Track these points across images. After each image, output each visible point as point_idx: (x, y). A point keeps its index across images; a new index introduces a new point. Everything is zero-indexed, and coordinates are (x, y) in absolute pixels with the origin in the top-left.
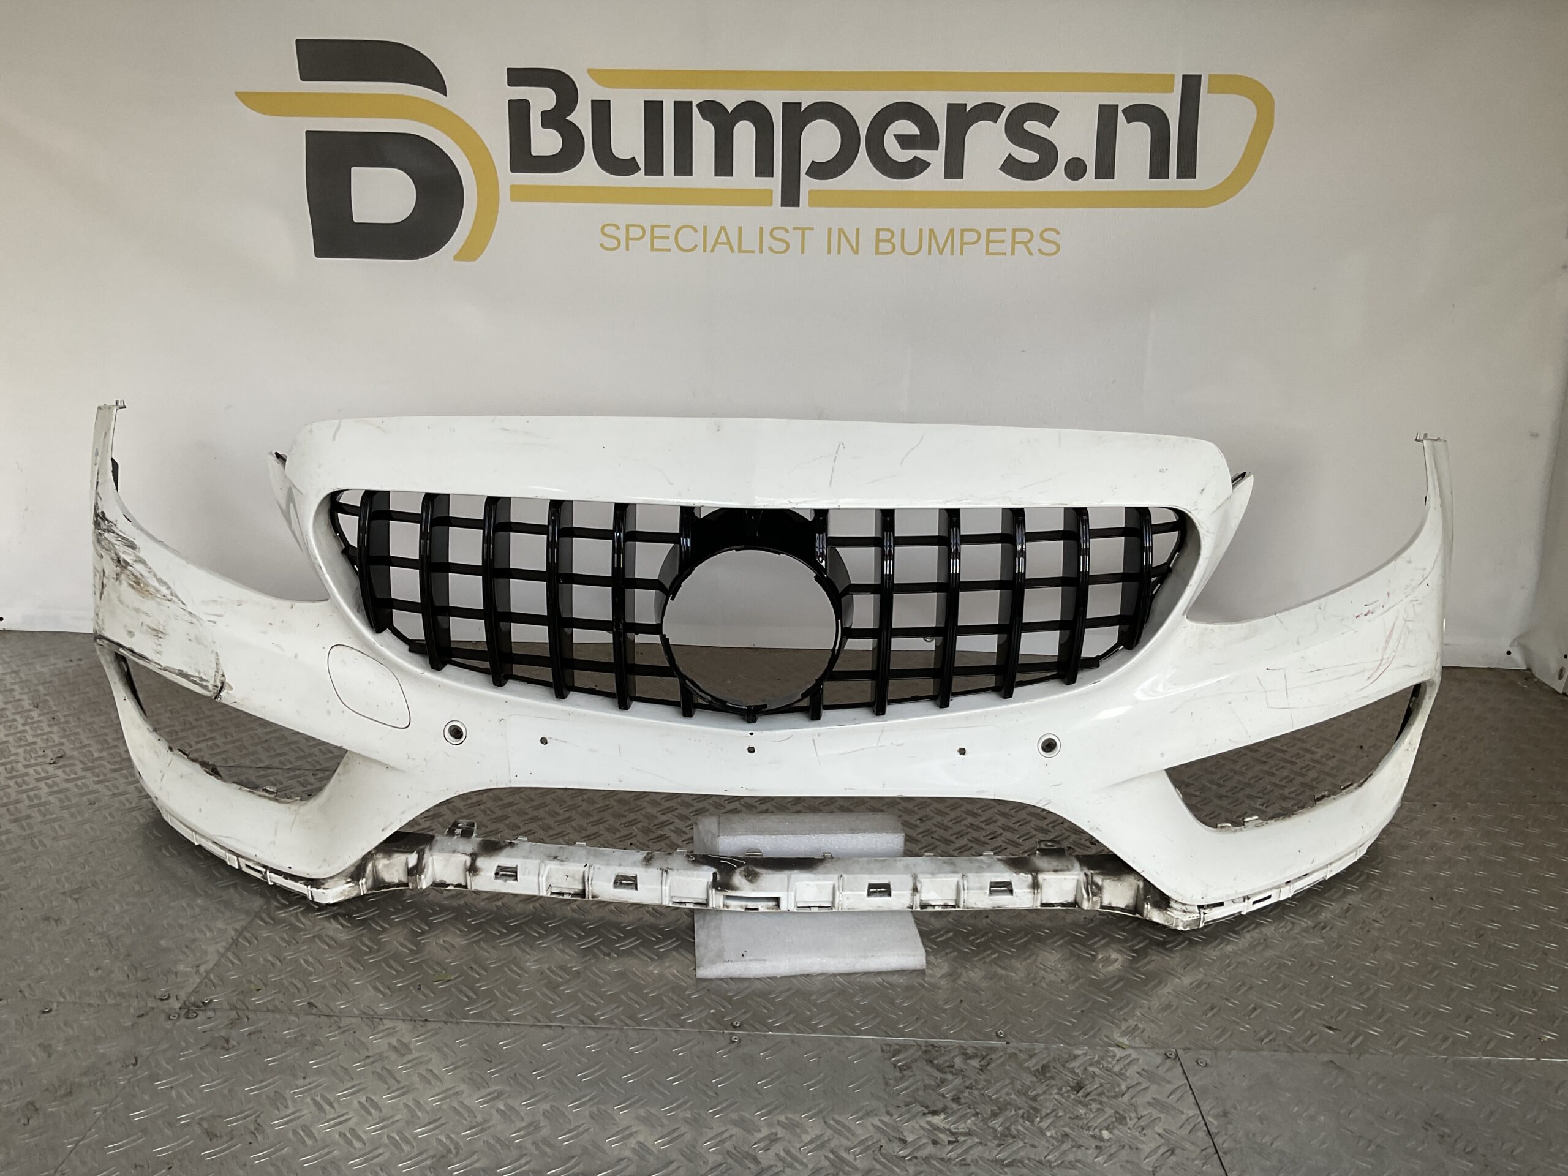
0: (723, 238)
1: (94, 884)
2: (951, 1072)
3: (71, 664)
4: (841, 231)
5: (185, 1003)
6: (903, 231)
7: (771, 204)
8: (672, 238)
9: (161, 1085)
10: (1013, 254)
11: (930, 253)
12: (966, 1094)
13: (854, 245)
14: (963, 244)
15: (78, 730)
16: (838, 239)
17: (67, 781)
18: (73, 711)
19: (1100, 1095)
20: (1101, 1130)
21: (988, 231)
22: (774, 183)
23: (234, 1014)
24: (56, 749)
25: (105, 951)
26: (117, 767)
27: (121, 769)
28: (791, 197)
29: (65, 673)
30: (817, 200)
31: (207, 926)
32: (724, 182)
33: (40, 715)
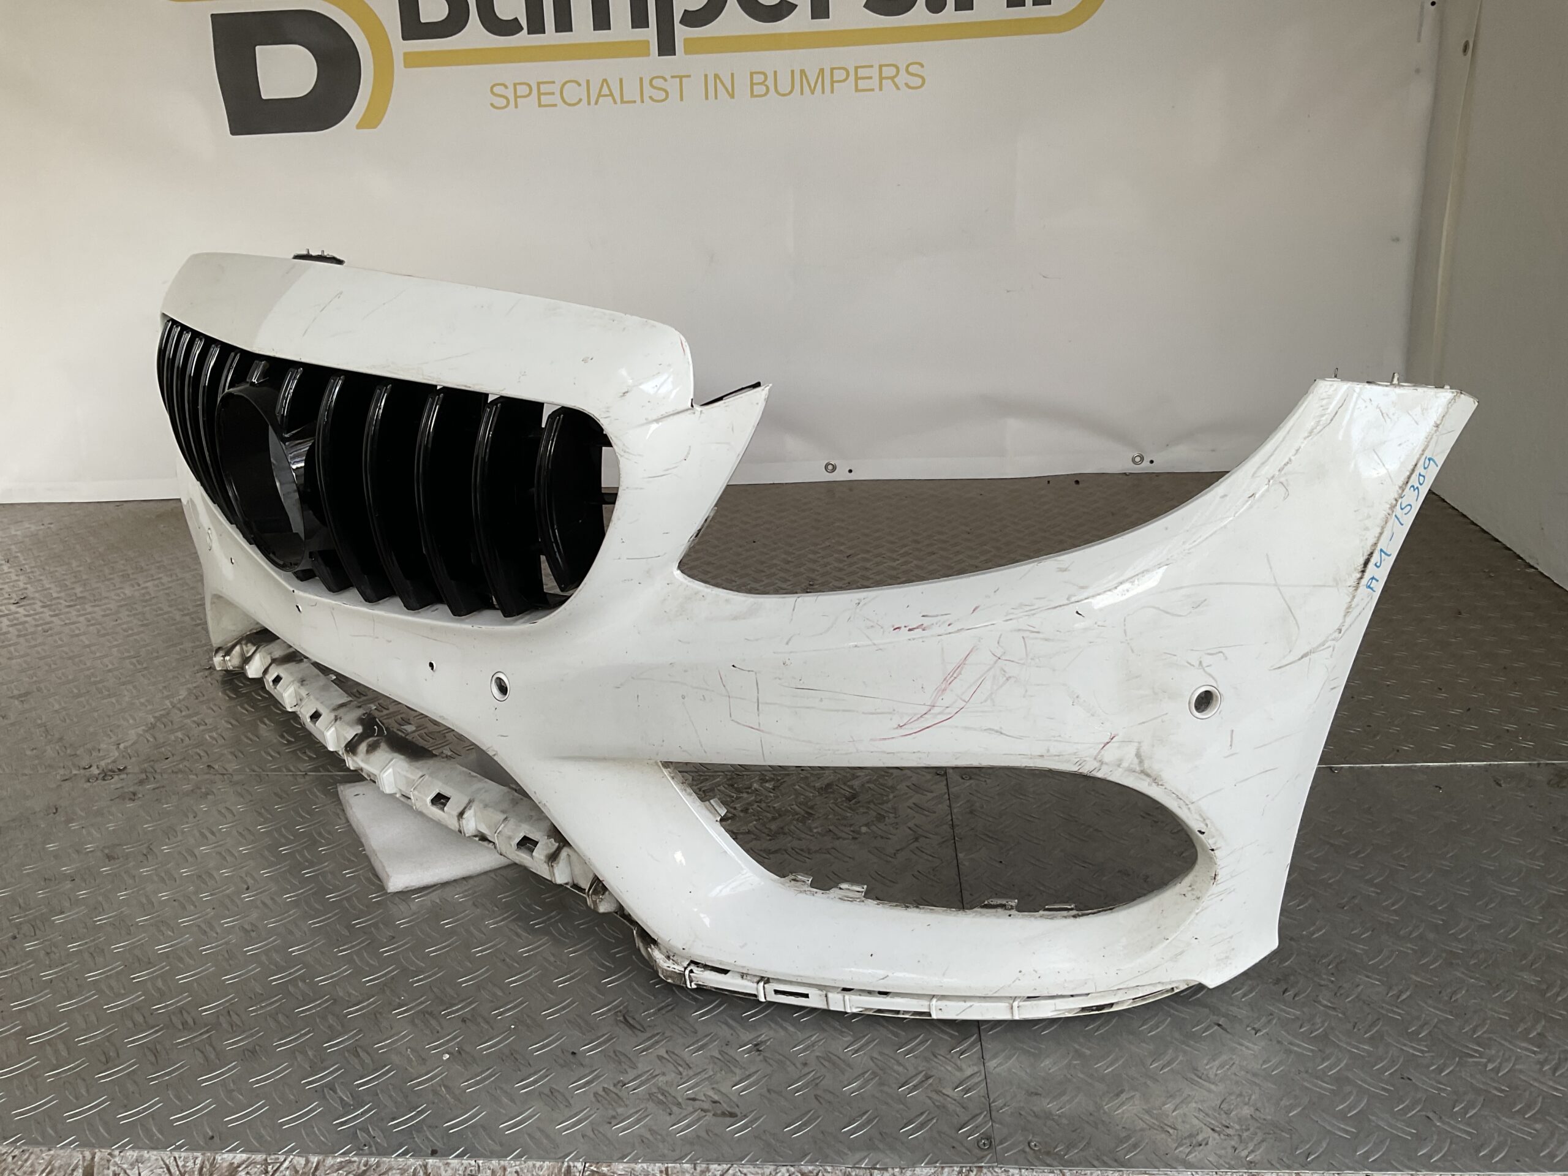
0: (605, 91)
1: (39, 690)
2: (748, 793)
3: (42, 527)
4: (716, 76)
5: (103, 770)
6: (775, 72)
7: (648, 55)
8: (558, 94)
9: (74, 826)
10: (881, 89)
11: (802, 93)
12: (755, 806)
13: (730, 90)
14: (833, 82)
15: (41, 578)
16: (715, 85)
17: (26, 616)
18: (39, 564)
19: (869, 802)
20: (860, 827)
21: (857, 68)
22: (650, 34)
23: (143, 776)
24: (20, 593)
25: (42, 736)
26: (72, 603)
27: (75, 605)
28: (667, 46)
29: (37, 534)
30: (692, 47)
31: (131, 715)
32: (602, 35)
33: (9, 568)
